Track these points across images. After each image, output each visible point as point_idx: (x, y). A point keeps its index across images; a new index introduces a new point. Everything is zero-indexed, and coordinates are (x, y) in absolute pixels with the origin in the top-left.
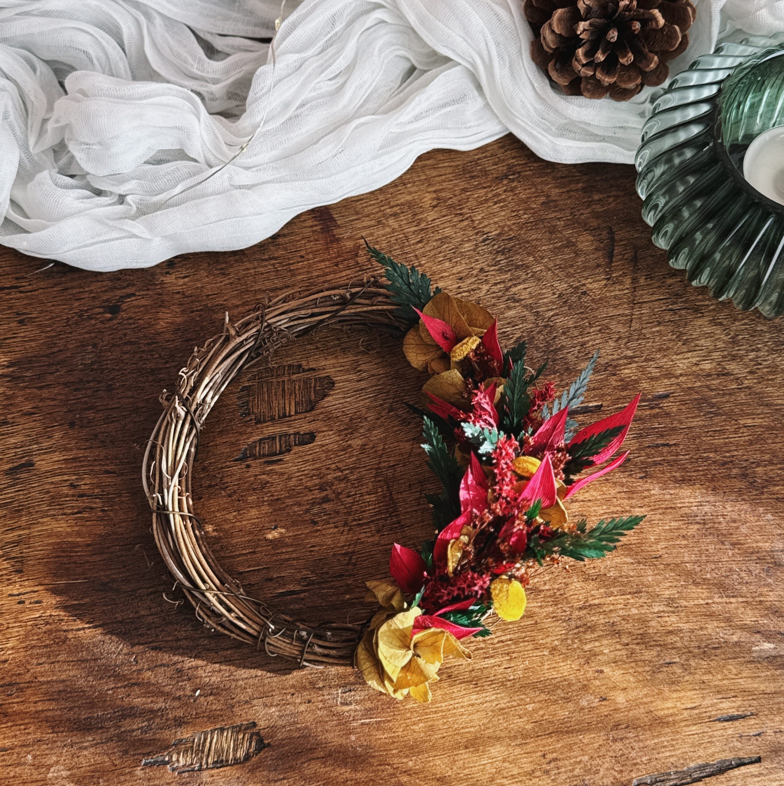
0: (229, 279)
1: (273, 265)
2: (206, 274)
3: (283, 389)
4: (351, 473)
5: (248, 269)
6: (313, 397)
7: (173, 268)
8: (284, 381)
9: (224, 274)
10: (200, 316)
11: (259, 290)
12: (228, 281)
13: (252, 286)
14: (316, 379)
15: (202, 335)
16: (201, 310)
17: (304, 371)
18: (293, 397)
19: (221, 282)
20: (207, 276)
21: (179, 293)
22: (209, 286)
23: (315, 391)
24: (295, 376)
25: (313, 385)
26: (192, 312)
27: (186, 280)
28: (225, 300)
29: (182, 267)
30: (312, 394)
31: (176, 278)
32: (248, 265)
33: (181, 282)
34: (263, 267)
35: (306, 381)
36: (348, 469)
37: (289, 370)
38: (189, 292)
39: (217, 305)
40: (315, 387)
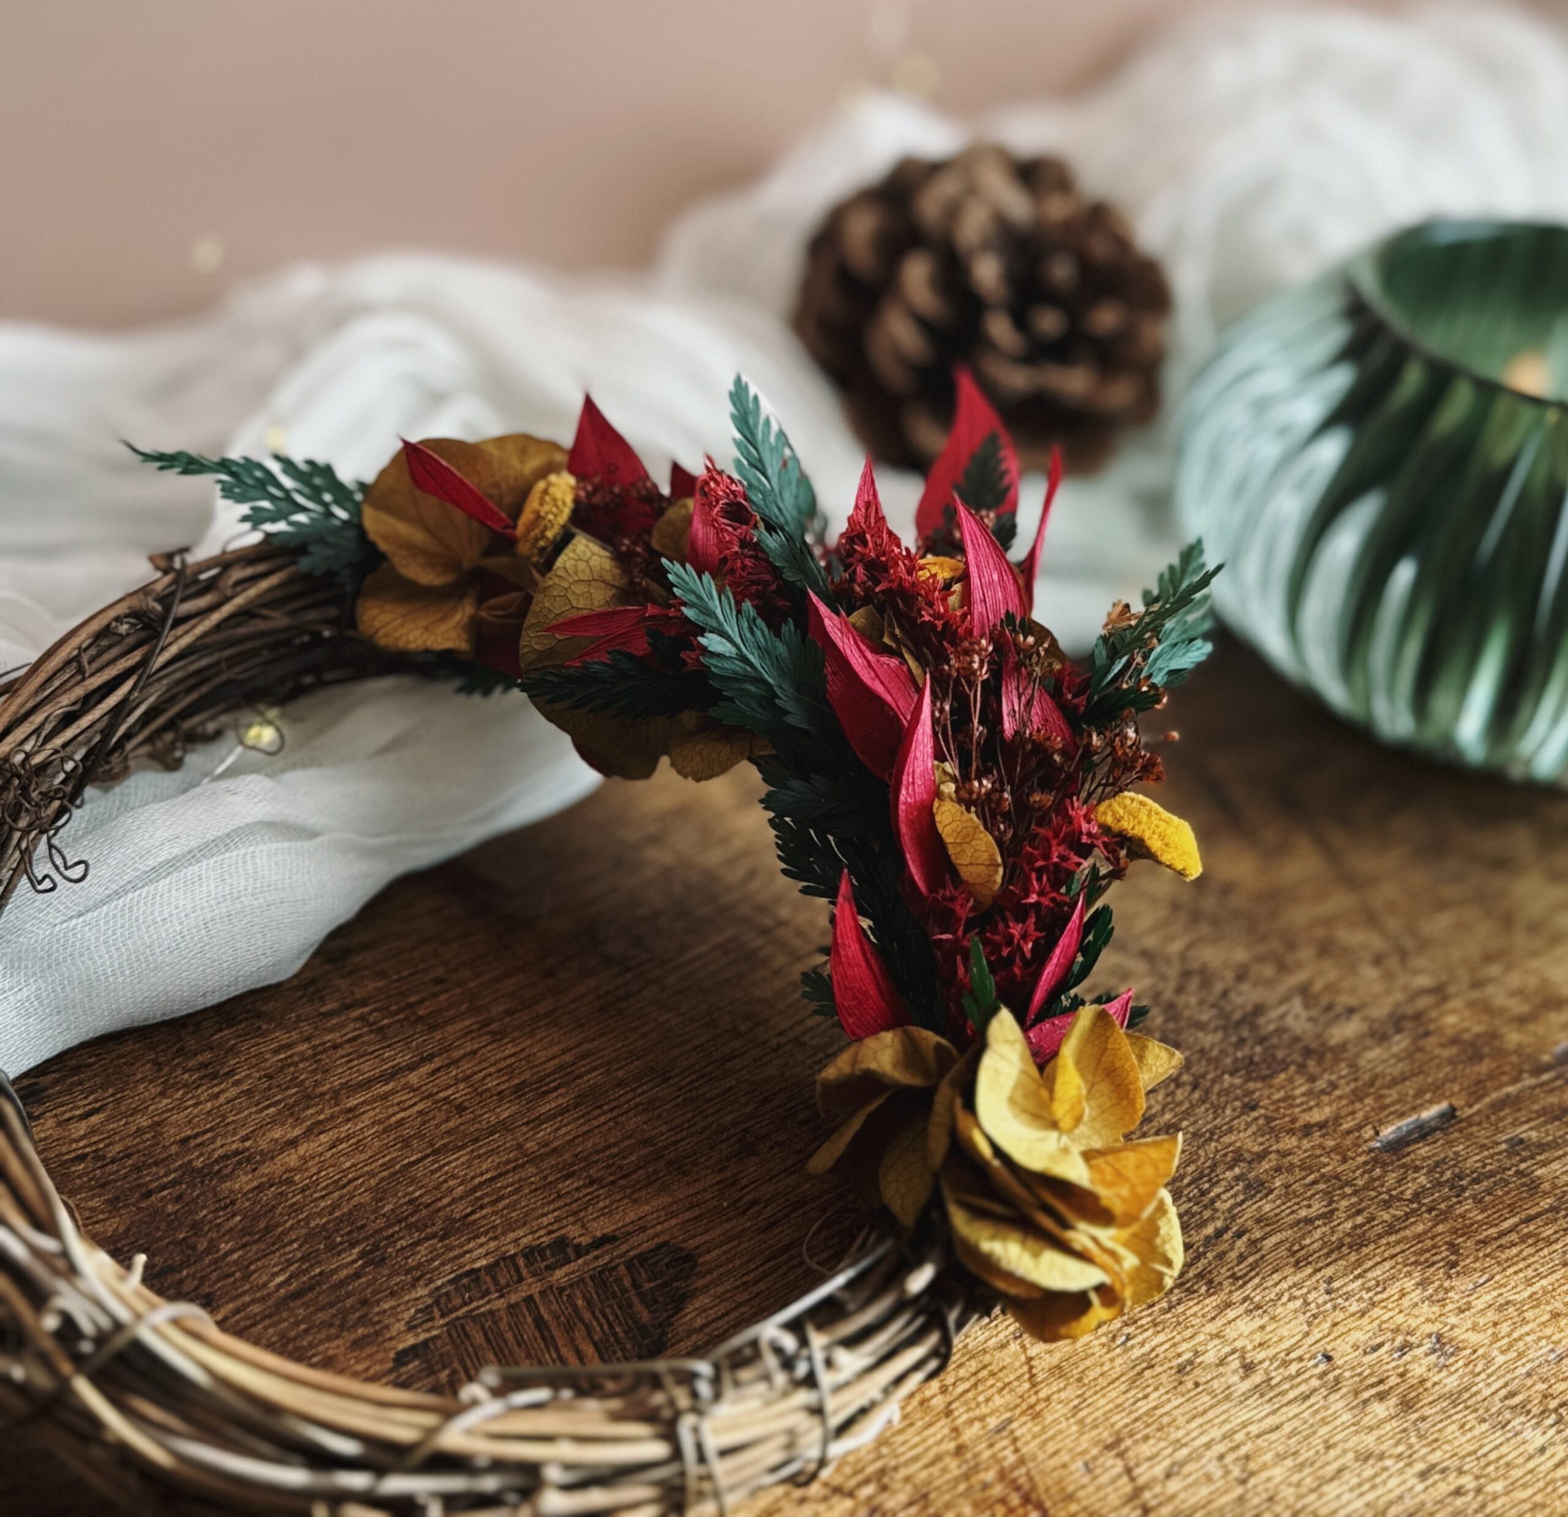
0: (237, 1083)
1: (362, 1018)
2: (155, 1091)
3: (539, 1322)
4: (884, 1488)
5: (289, 1046)
6: (645, 1316)
7: (40, 1102)
8: (529, 1300)
9: (214, 1076)
10: (179, 1198)
11: (343, 1086)
12: (233, 1092)
13: (317, 1084)
14: (629, 1265)
15: (202, 1245)
16: (174, 1183)
17: (580, 1252)
18: (580, 1334)
19: (216, 1096)
20: (162, 1094)
21: (82, 1158)
22: (179, 1117)
23: (642, 1296)
24: (559, 1273)
25: (627, 1282)
26: (148, 1194)
27: (94, 1119)
28: (245, 1139)
29: (69, 1091)
30: (638, 1307)
31: (59, 1124)
32: (284, 1038)
33: (82, 1127)
34: (331, 1030)
35: (600, 1278)
36: (867, 1481)
37: (529, 1263)
38: (117, 1148)
39: (226, 1157)
40: (635, 1285)
